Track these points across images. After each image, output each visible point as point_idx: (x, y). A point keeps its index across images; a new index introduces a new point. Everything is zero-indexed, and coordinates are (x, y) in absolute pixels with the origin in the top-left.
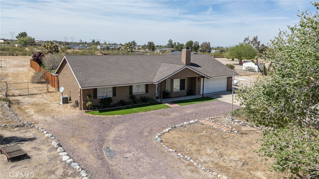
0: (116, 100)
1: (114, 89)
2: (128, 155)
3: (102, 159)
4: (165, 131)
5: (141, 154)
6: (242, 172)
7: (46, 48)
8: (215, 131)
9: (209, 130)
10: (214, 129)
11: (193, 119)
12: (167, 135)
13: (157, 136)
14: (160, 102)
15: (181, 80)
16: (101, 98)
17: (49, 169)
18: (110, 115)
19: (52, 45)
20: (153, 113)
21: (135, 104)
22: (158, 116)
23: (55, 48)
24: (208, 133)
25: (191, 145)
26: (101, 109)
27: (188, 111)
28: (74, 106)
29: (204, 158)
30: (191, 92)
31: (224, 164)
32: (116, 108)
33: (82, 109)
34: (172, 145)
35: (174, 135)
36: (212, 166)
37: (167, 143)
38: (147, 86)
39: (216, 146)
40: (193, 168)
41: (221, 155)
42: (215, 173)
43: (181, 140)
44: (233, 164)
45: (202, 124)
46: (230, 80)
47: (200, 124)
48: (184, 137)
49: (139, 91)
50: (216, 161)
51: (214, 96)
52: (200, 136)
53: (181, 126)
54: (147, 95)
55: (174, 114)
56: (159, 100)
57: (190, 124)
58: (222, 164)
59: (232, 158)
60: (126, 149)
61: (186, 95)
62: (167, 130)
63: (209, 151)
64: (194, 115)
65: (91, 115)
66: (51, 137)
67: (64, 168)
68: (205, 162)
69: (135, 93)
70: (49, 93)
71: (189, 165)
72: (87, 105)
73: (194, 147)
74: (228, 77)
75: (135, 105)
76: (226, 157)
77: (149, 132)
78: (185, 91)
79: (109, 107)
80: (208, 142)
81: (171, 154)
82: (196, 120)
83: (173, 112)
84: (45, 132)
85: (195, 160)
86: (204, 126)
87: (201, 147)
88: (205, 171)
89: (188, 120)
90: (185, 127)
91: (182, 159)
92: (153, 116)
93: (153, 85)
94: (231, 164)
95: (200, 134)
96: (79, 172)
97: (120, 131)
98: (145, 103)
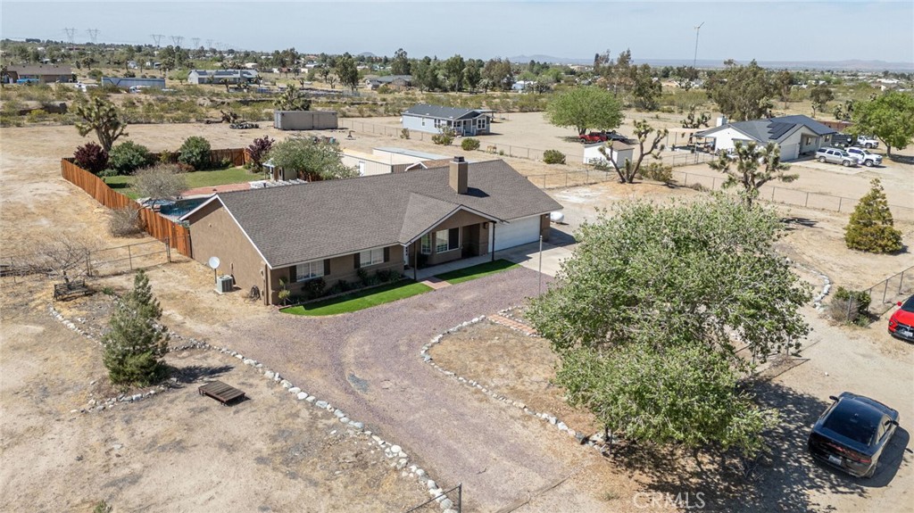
0: (331, 281)
1: (327, 263)
2: (387, 385)
3: (353, 393)
4: (433, 341)
5: (406, 382)
6: (544, 396)
7: (85, 117)
8: (512, 336)
9: (503, 334)
10: (512, 331)
11: (478, 313)
12: (438, 349)
13: (423, 352)
14: (413, 278)
15: (450, 230)
16: (304, 279)
17: (289, 412)
18: (328, 314)
19: (101, 108)
20: (405, 305)
21: (367, 286)
22: (415, 311)
23: (108, 116)
24: (502, 341)
25: (476, 362)
26: (306, 302)
27: (468, 297)
28: (251, 297)
29: (496, 381)
30: (471, 250)
31: (523, 388)
32: (333, 296)
33: (270, 302)
34: (448, 365)
35: (449, 349)
36: (506, 391)
37: (440, 361)
38: (386, 250)
39: (513, 362)
40: (481, 396)
41: (520, 375)
42: (509, 401)
43: (461, 356)
44: (535, 387)
45: (492, 323)
46: (545, 219)
47: (489, 325)
48: (464, 350)
49: (372, 259)
50: (511, 385)
51: (513, 256)
52: (490, 346)
53: (459, 330)
54: (388, 266)
55: (444, 305)
56: (410, 274)
57: (472, 325)
58: (520, 387)
59: (534, 378)
60: (381, 376)
61: (460, 256)
62: (436, 339)
63: (502, 371)
64: (478, 304)
65: (293, 316)
66: (256, 364)
67: (308, 409)
68: (497, 387)
69: (364, 264)
70: (173, 265)
71: (476, 393)
72: (280, 296)
73: (482, 366)
74: (541, 216)
75: (367, 288)
76: (526, 378)
77: (409, 345)
78: (458, 250)
79: (319, 297)
80: (502, 356)
81: (448, 378)
82: (483, 316)
83: (439, 299)
84: (240, 357)
85: (484, 384)
86: (495, 328)
87: (491, 365)
88: (497, 398)
89: (469, 317)
90: (465, 331)
91: (465, 385)
92: (405, 310)
93: (399, 247)
94: (533, 387)
95: (489, 342)
96: (333, 413)
97: (359, 345)
98: (385, 283)
